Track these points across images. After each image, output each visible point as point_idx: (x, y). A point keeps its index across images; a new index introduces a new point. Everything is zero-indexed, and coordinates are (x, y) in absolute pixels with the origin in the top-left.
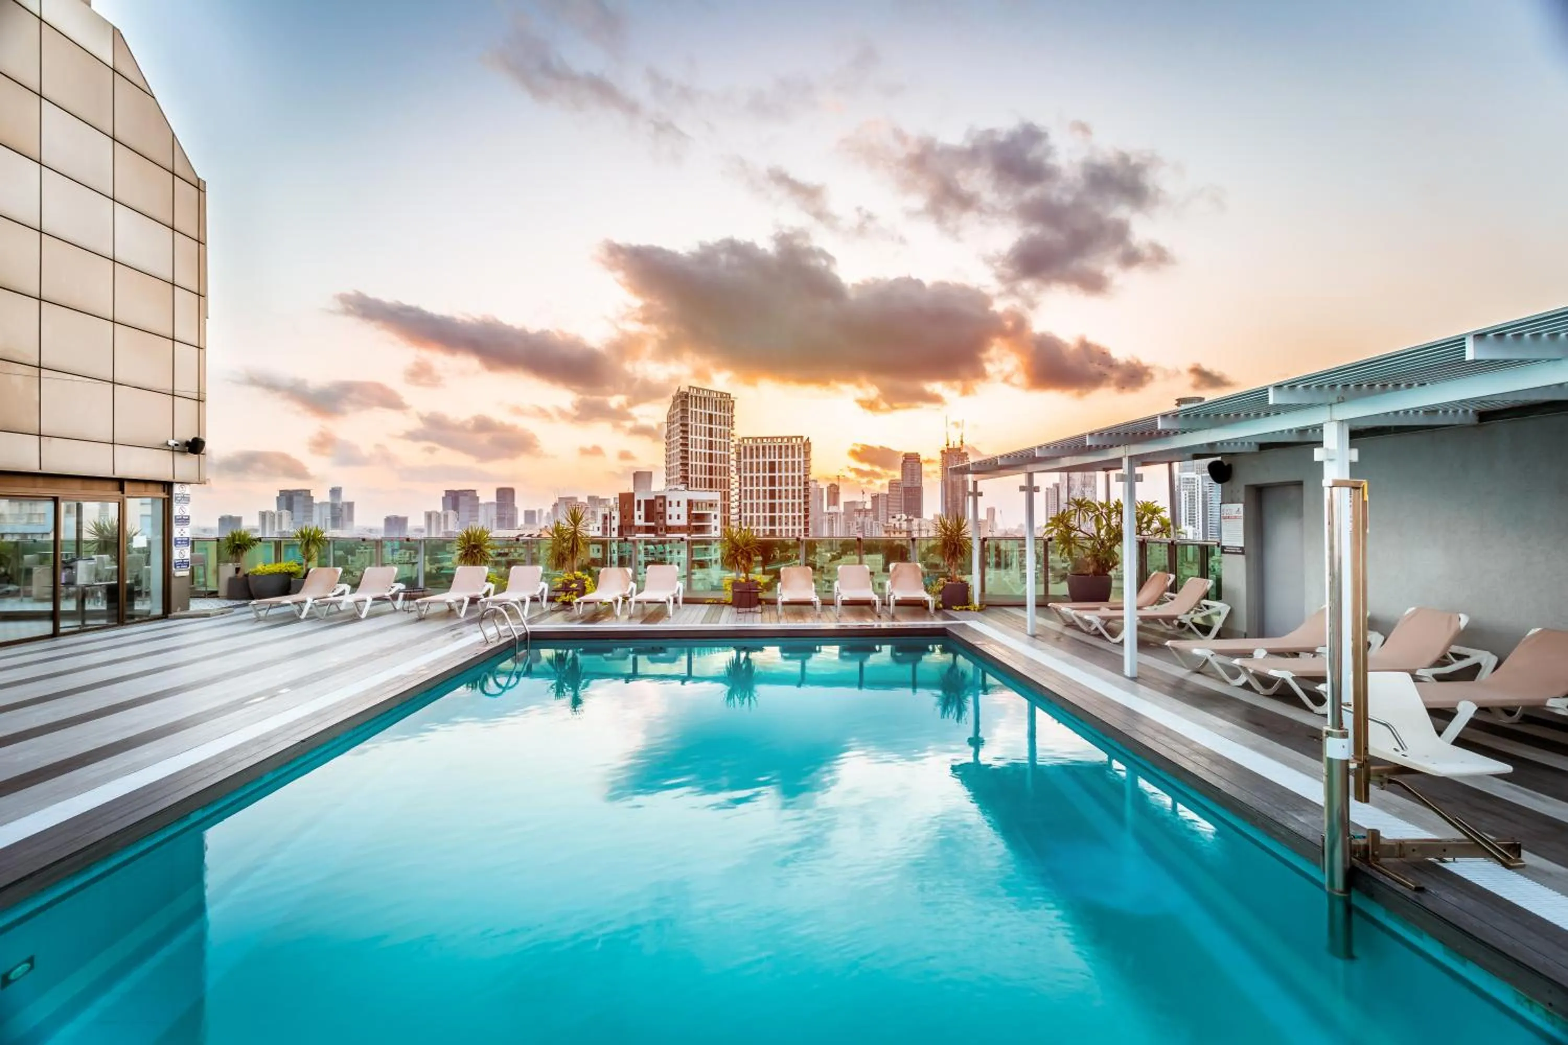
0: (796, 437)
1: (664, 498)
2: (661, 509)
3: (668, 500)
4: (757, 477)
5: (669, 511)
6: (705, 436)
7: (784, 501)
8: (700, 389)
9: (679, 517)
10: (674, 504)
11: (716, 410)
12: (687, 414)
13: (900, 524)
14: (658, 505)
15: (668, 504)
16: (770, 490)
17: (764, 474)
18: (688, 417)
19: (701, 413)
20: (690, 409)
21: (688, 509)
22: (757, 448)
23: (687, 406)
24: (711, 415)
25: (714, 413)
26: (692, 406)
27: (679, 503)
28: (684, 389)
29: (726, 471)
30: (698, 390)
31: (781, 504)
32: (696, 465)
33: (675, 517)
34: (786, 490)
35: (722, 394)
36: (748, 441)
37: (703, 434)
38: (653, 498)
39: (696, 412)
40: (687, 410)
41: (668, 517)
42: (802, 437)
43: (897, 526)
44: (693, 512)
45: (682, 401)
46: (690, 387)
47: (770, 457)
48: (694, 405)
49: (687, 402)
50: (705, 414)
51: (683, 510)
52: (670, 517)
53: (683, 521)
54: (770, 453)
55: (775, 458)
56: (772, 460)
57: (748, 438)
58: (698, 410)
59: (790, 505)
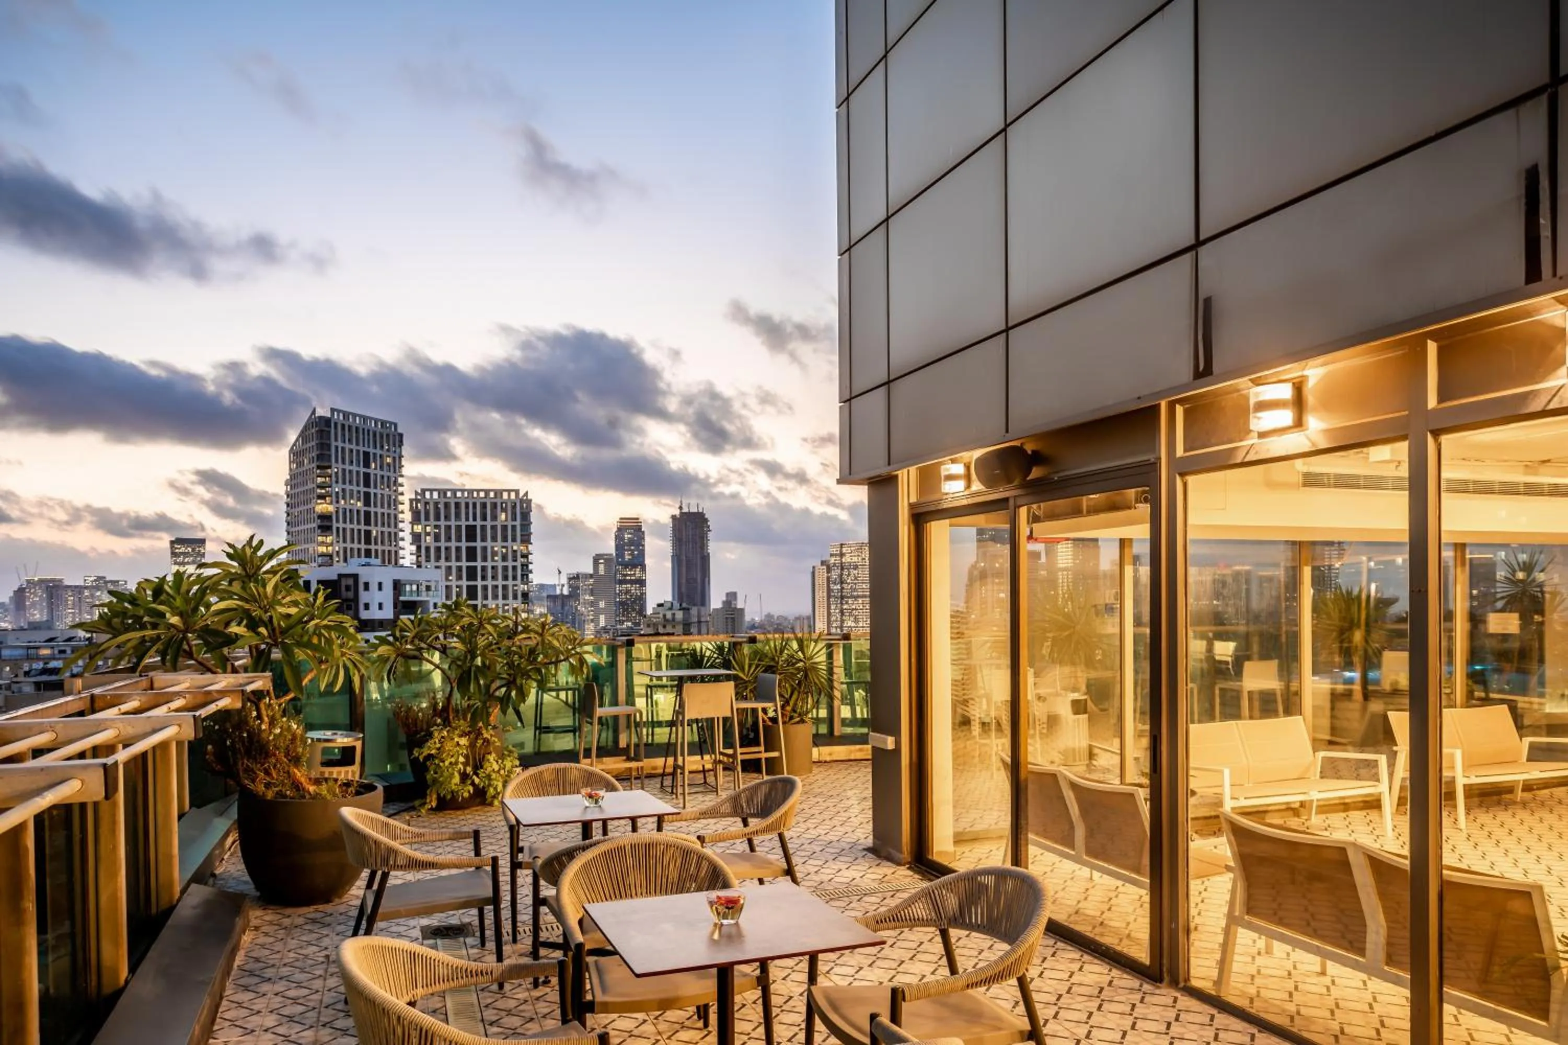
0: (509, 491)
1: (355, 577)
2: (350, 595)
3: (362, 581)
4: (447, 549)
5: (364, 597)
6: (358, 485)
7: (490, 583)
8: (350, 413)
9: (380, 606)
10: (374, 587)
11: (375, 448)
12: (329, 450)
13: (674, 615)
14: (343, 589)
15: (361, 587)
16: (468, 567)
17: (459, 544)
18: (330, 456)
19: (351, 451)
20: (333, 444)
21: (394, 594)
22: (447, 505)
23: (329, 439)
24: (366, 454)
25: (371, 450)
26: (336, 440)
27: (380, 584)
28: (323, 412)
29: (394, 538)
30: (346, 415)
31: (485, 588)
32: (344, 529)
33: (374, 607)
34: (493, 567)
35: (383, 423)
36: (431, 495)
37: (355, 483)
38: (335, 578)
39: (343, 449)
40: (329, 446)
41: (361, 607)
42: (517, 492)
43: (669, 616)
44: (402, 598)
45: (321, 432)
46: (333, 410)
47: (467, 519)
48: (339, 439)
49: (329, 432)
50: (358, 451)
51: (387, 596)
52: (367, 606)
53: (388, 613)
54: (467, 514)
55: (475, 519)
56: (471, 522)
57: (431, 491)
58: (347, 446)
59: (500, 589)
